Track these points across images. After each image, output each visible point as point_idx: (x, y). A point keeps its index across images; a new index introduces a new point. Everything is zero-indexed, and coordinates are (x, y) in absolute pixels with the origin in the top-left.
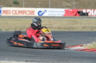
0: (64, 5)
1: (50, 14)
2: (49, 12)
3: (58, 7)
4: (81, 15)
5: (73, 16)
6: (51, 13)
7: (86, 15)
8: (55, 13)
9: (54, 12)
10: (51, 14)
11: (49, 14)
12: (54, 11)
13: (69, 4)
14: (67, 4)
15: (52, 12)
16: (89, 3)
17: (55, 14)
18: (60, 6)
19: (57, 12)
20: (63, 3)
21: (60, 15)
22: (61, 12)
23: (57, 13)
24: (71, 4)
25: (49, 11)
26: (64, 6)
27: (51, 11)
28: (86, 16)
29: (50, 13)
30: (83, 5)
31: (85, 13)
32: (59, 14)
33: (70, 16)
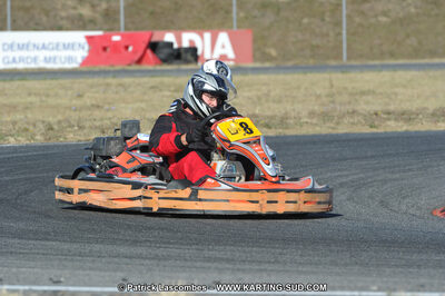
0: (63, 14)
1: (11, 59)
2: (4, 50)
3: (37, 24)
4: (165, 61)
5: (129, 65)
6: (17, 54)
7: (189, 57)
8: (33, 53)
9: (31, 47)
10: (14, 60)
11: (8, 57)
12: (28, 46)
13: (86, 11)
14: (75, 8)
15: (21, 47)
16: (176, 3)
17: (35, 59)
18: (44, 19)
19: (44, 47)
20: (59, 6)
21: (58, 60)
22: (61, 47)
23: (42, 54)
24: (93, 6)
25: (4, 45)
26: (62, 18)
27: (15, 47)
28: (187, 62)
29: (11, 55)
30: (152, 13)
31: (182, 51)
32: (54, 59)
33: (113, 66)
